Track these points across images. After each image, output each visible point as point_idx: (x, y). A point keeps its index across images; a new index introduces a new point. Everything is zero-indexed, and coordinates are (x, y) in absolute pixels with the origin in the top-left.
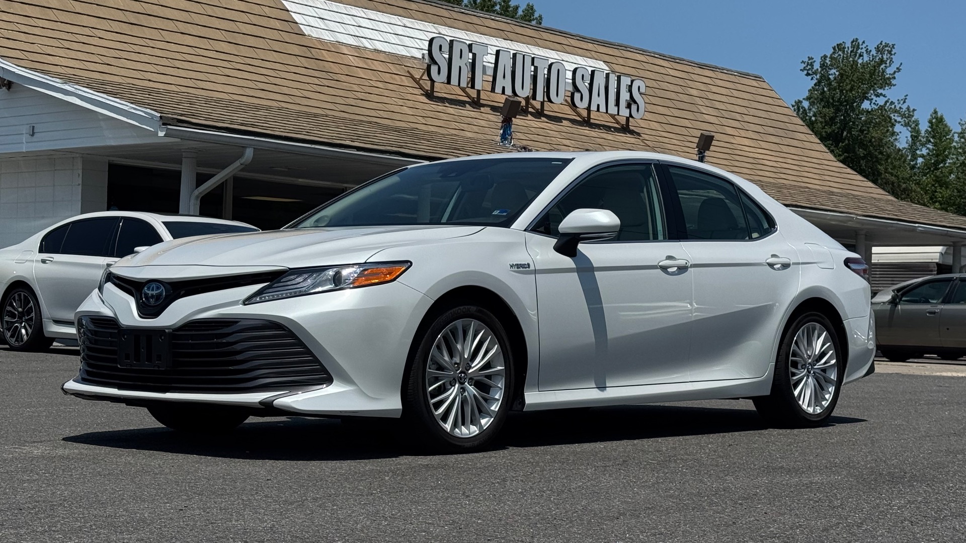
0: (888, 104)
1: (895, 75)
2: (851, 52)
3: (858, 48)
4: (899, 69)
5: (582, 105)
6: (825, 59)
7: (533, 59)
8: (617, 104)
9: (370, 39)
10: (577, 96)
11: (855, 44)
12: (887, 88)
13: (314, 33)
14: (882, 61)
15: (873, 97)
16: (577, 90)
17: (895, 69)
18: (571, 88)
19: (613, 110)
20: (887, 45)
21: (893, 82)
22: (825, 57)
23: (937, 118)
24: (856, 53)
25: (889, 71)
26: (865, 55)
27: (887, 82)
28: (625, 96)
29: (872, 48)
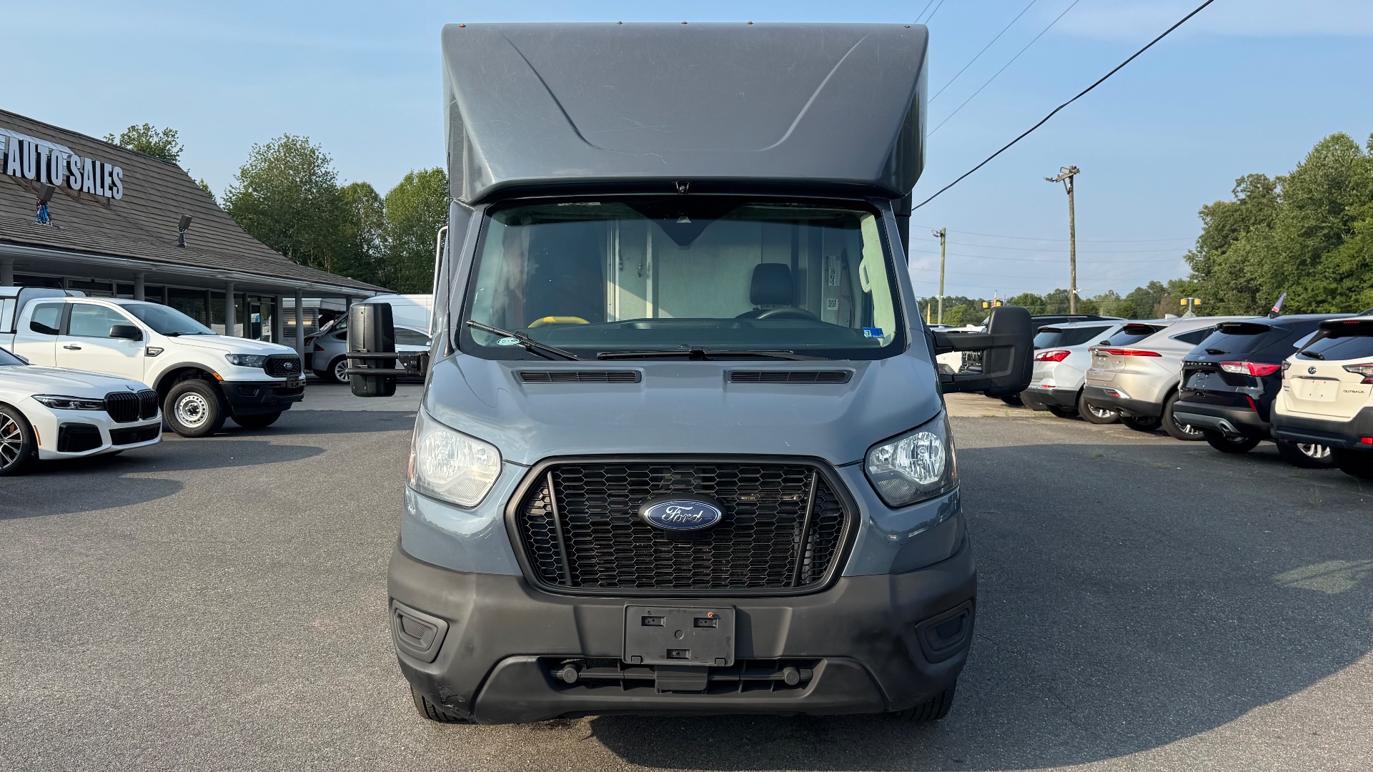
1: (179, 153)
2: (144, 133)
3: (148, 129)
4: (181, 150)
5: (76, 187)
6: (123, 137)
7: (37, 146)
8: (102, 186)
10: (72, 179)
11: (147, 128)
14: (170, 143)
16: (73, 174)
17: (178, 149)
18: (67, 173)
19: (99, 192)
20: (170, 131)
21: (177, 158)
22: (123, 136)
24: (148, 134)
25: (174, 151)
26: (155, 136)
28: (108, 181)
29: (160, 131)
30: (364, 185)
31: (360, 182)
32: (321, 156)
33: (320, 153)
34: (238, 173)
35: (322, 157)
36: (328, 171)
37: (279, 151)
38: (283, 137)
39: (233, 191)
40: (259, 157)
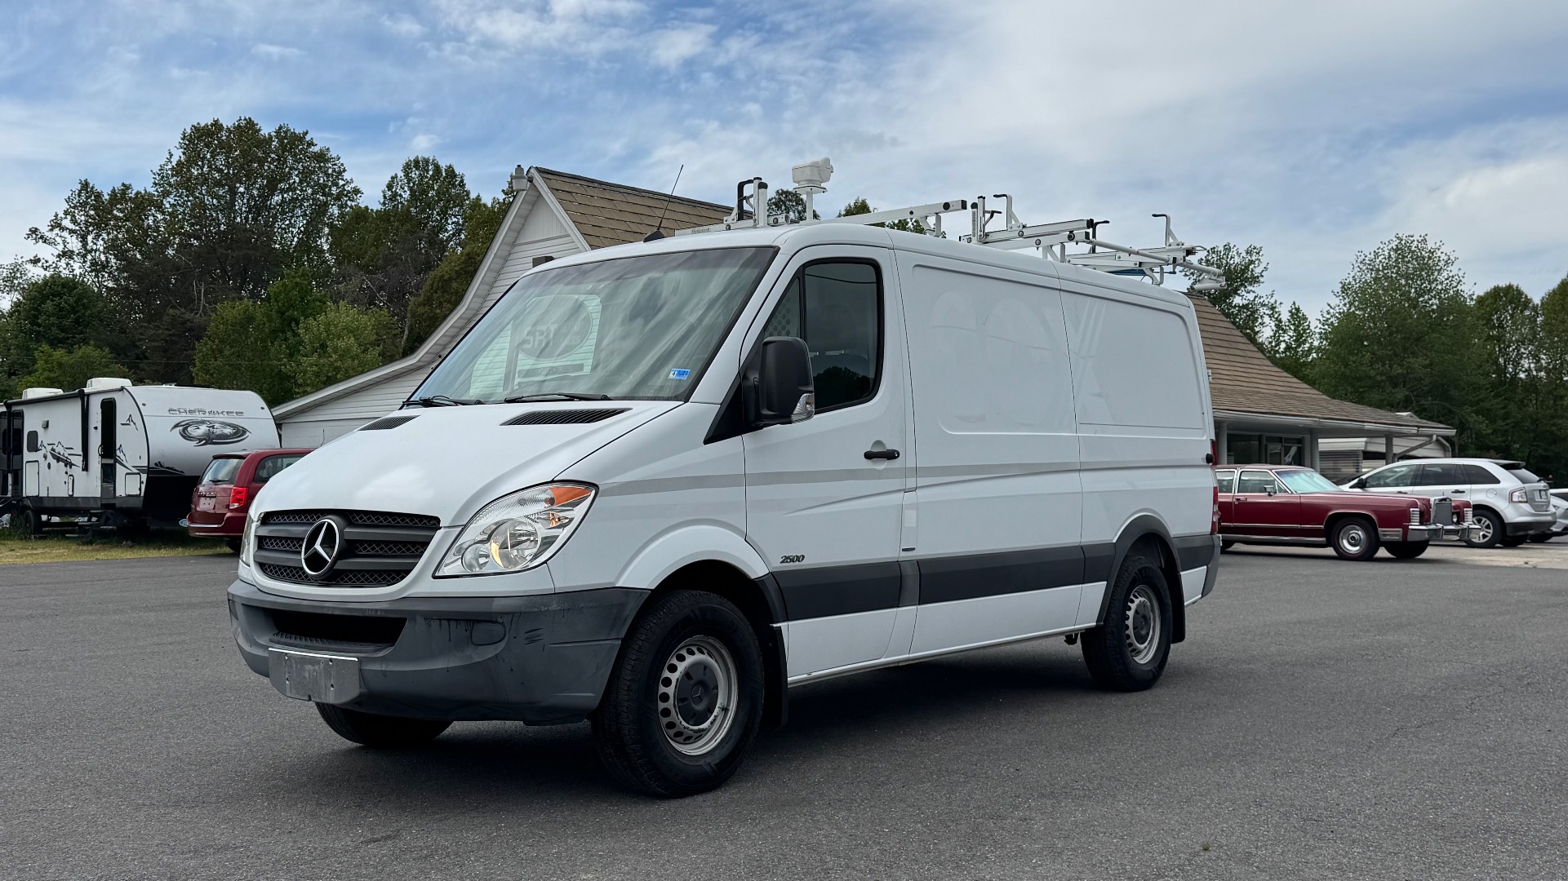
0: (1257, 299)
2: (1224, 254)
11: (1227, 248)
12: (1255, 285)
14: (1252, 262)
15: (1244, 293)
17: (1263, 269)
23: (1296, 308)
24: (1228, 254)
25: (1258, 271)
26: (1236, 257)
27: (1255, 280)
29: (1242, 250)
30: (1510, 287)
31: (1503, 284)
32: (1443, 257)
33: (1442, 253)
34: (1338, 288)
35: (1446, 258)
36: (1451, 274)
37: (1390, 256)
38: (1395, 239)
39: (1332, 311)
40: (1364, 268)
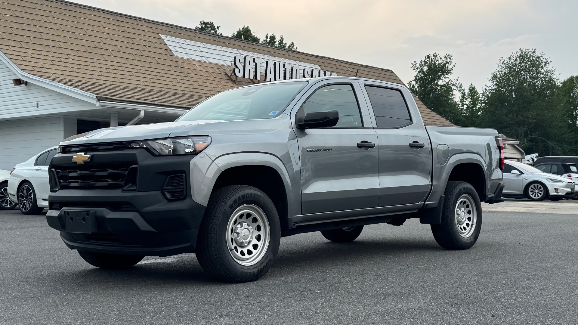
0: (450, 82)
1: (453, 69)
3: (436, 56)
7: (284, 65)
9: (207, 57)
12: (449, 74)
13: (180, 55)
14: (447, 63)
15: (443, 78)
23: (472, 87)
24: (435, 59)
25: (450, 67)
26: (439, 60)
29: (442, 57)
33: (544, 59)
36: (548, 69)
37: (516, 59)
38: (519, 51)
39: (487, 89)
40: (504, 66)
